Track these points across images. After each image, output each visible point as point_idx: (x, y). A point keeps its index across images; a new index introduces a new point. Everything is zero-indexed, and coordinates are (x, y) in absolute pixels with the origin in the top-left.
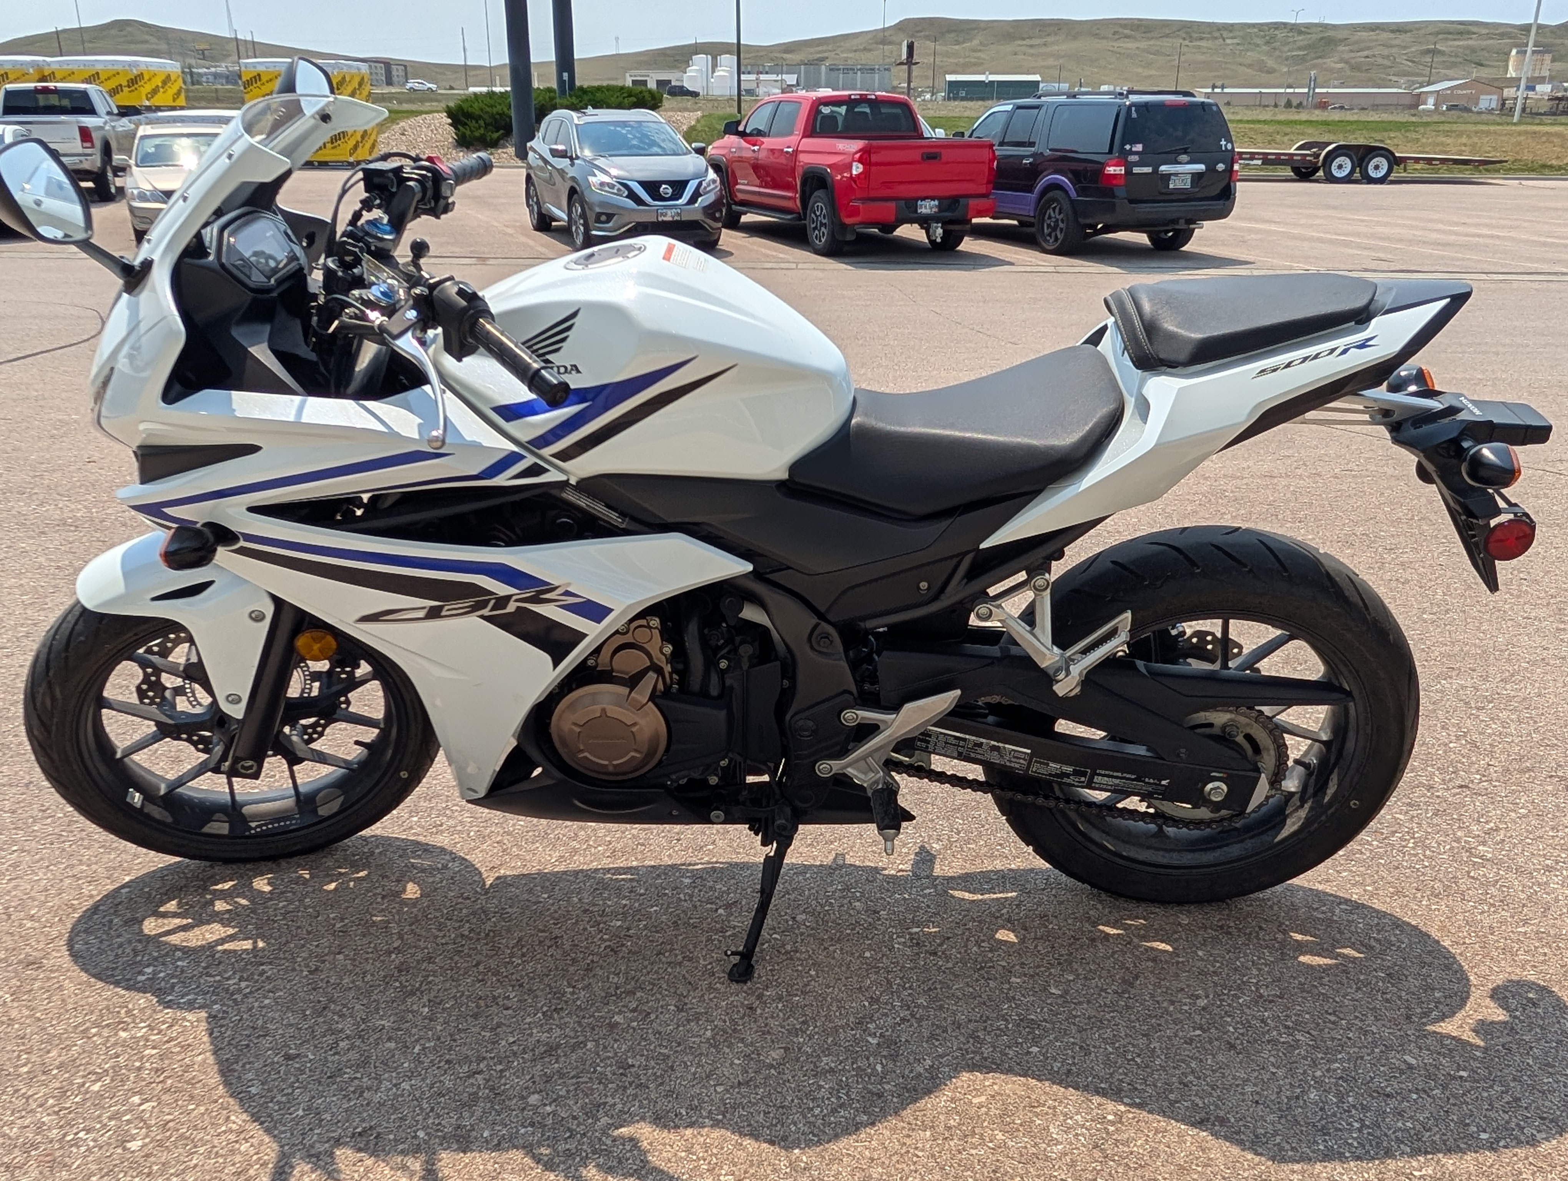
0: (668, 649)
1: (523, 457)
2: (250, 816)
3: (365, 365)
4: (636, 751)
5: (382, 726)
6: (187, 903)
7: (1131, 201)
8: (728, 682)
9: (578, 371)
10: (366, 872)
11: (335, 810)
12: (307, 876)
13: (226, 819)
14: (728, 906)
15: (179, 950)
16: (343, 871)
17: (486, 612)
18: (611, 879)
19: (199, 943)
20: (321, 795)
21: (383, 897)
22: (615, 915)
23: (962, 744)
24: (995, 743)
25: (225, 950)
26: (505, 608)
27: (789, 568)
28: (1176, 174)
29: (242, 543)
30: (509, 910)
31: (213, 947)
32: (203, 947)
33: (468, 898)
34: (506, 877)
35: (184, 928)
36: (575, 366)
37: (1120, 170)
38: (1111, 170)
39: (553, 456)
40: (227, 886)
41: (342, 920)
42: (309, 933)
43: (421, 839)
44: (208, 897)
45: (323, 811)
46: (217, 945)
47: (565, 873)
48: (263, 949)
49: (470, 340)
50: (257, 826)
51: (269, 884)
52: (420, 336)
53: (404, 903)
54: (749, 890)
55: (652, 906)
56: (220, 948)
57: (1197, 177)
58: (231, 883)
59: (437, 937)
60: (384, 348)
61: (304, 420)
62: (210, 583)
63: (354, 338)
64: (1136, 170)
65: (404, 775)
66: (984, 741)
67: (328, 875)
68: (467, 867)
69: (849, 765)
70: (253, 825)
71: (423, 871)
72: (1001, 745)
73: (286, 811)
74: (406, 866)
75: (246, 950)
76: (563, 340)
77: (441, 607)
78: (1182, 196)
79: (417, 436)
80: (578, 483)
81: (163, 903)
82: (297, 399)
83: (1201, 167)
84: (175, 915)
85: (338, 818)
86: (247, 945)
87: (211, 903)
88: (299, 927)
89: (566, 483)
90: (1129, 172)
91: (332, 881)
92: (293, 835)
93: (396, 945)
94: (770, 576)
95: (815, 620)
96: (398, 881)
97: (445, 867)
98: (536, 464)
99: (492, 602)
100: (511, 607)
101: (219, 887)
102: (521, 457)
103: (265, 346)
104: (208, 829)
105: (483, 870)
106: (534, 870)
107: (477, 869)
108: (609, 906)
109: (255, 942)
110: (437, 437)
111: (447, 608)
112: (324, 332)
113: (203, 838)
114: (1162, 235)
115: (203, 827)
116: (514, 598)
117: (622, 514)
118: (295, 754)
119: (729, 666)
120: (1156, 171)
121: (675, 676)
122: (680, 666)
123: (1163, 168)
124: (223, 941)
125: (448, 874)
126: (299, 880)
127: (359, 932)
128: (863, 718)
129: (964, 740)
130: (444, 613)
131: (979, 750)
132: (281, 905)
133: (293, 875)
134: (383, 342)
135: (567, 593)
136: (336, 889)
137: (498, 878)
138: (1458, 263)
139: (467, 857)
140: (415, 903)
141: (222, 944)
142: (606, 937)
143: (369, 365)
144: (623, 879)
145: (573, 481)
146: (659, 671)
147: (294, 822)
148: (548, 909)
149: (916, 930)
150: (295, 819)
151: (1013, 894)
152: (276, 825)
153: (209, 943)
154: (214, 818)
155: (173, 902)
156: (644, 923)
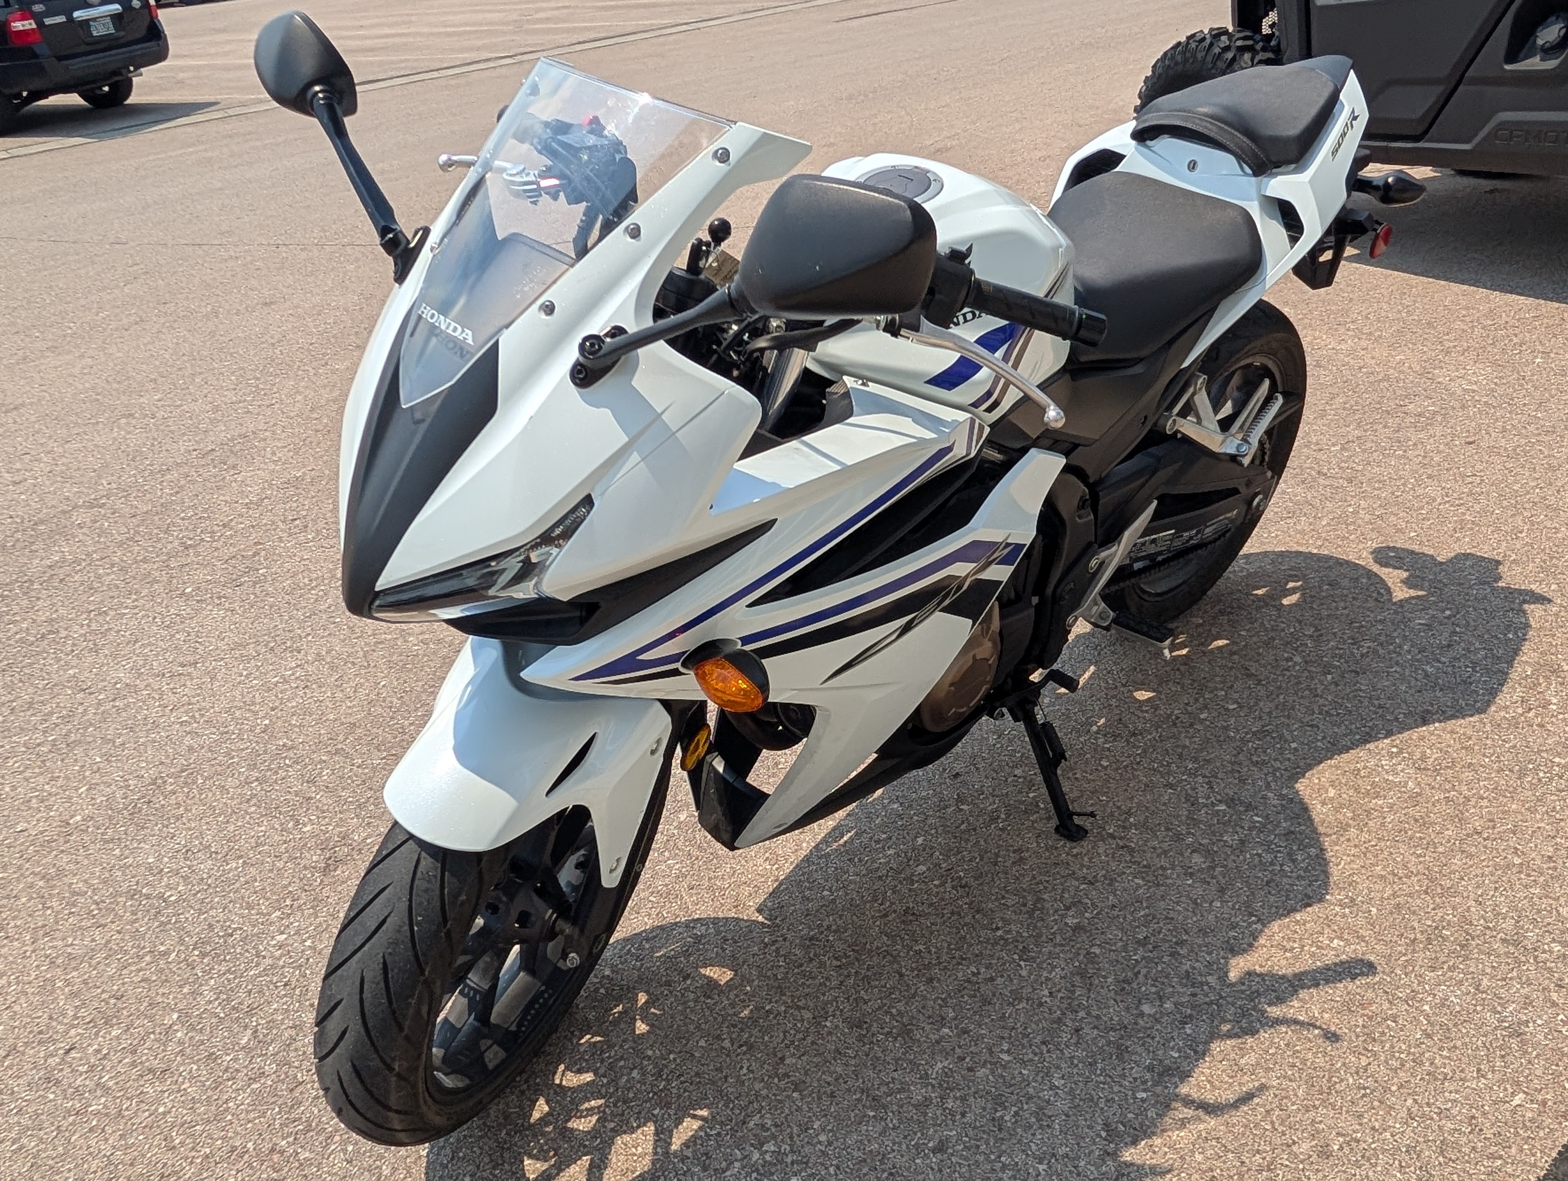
1: (974, 421)
6: (544, 1152)
7: (60, 58)
10: (642, 994)
24: (1155, 537)
26: (962, 589)
27: (1078, 446)
28: (94, 19)
30: (826, 923)
34: (763, 905)
35: (598, 1167)
37: (29, 25)
38: (18, 26)
39: (986, 409)
41: (718, 1039)
44: (549, 1129)
48: (715, 1116)
50: (518, 1027)
53: (733, 987)
57: (116, 18)
62: (593, 737)
64: (48, 21)
67: (615, 1023)
68: (715, 923)
70: (513, 1028)
71: (687, 954)
72: (1158, 536)
74: (663, 962)
75: (700, 1129)
77: (914, 618)
78: (107, 44)
81: (518, 1170)
82: (794, 445)
83: (116, 7)
86: (691, 1125)
87: (565, 1131)
88: (698, 1075)
90: (40, 25)
91: (631, 1023)
96: (689, 976)
97: (698, 936)
99: (954, 588)
100: (967, 584)
101: (537, 1114)
104: (489, 1063)
106: (772, 884)
109: (694, 1116)
111: (918, 616)
113: (494, 1076)
114: (98, 92)
116: (971, 573)
120: (70, 19)
123: (76, 14)
124: (662, 1142)
125: (713, 939)
127: (756, 1034)
128: (1101, 560)
130: (914, 624)
135: (1006, 546)
137: (760, 910)
138: (403, 65)
140: (741, 981)
142: (936, 882)
144: (851, 839)
147: (546, 995)
148: (852, 899)
149: (1095, 728)
150: (543, 992)
151: (1092, 668)
152: (533, 1012)
153: (655, 1153)
154: (483, 1048)
155: (527, 1162)
156: (937, 853)
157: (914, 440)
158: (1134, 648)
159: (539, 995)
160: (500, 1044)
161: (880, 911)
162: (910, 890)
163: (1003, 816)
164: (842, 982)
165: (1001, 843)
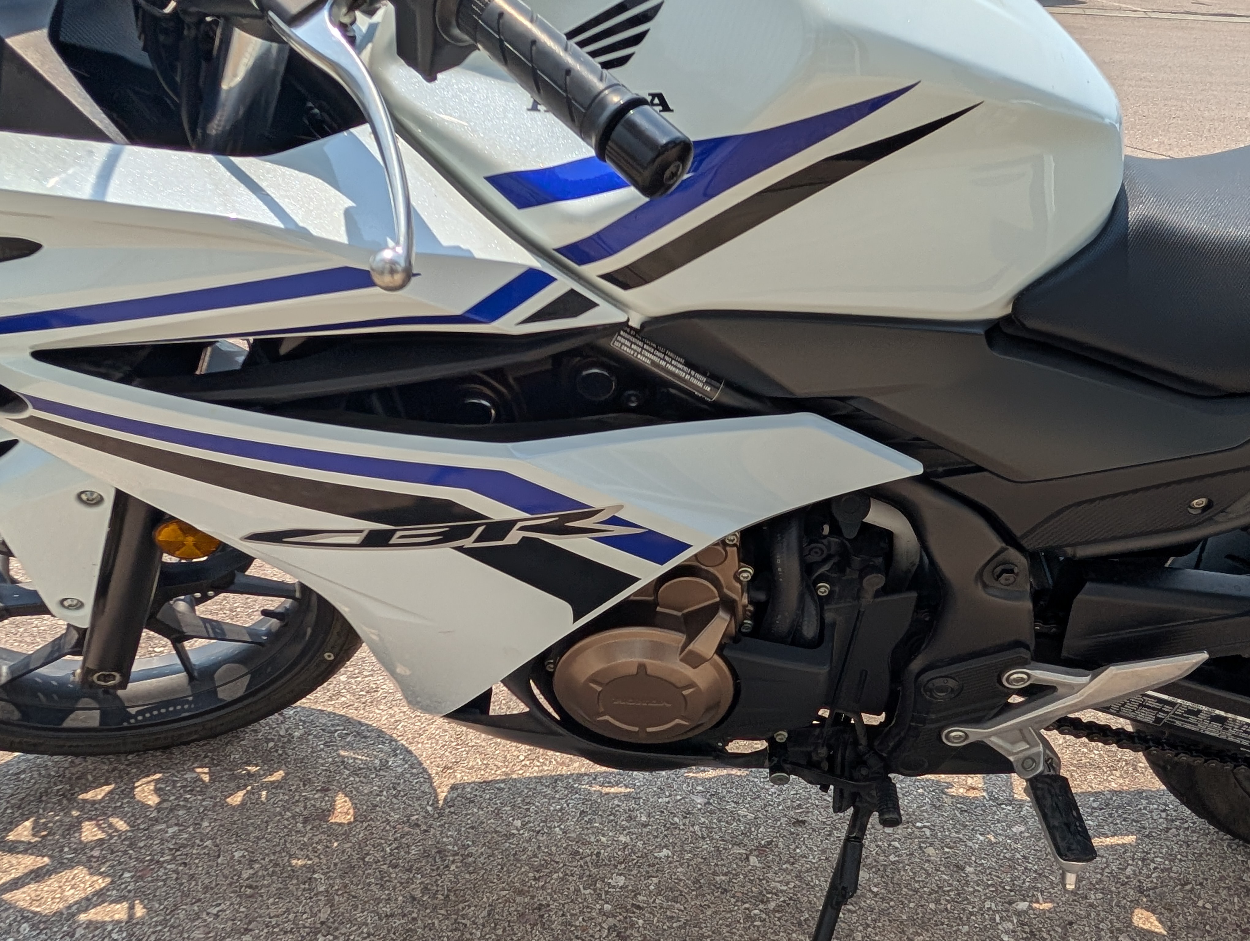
0: (748, 572)
1: (550, 280)
2: (129, 700)
3: (239, 79)
4: (683, 718)
5: (298, 595)
6: (45, 826)
8: (829, 616)
9: (666, 108)
10: (281, 773)
11: (240, 693)
12: (206, 778)
13: (94, 705)
14: (762, 850)
15: (26, 919)
16: (253, 769)
17: (468, 543)
18: (601, 795)
19: (55, 907)
20: (220, 671)
21: (306, 821)
22: (614, 864)
23: (1167, 708)
24: (1222, 713)
25: (90, 922)
26: (502, 539)
27: (979, 469)
29: (31, 412)
30: (473, 849)
31: (73, 915)
32: (59, 913)
33: (418, 825)
34: (464, 786)
35: (37, 875)
36: (660, 96)
39: (607, 277)
40: (99, 794)
41: (252, 862)
42: (206, 889)
43: (352, 713)
44: (75, 813)
45: (225, 694)
46: (79, 911)
47: (539, 780)
48: (142, 922)
49: (456, 32)
50: (139, 713)
51: (157, 791)
52: (346, 20)
53: (333, 832)
54: (783, 820)
55: (661, 847)
56: (83, 917)
58: (107, 788)
59: (378, 901)
60: (275, 45)
61: (112, 197)
62: (14, 443)
63: (215, 23)
65: (329, 656)
66: (1204, 708)
67: (234, 777)
68: (412, 767)
69: (995, 734)
70: (133, 711)
71: (356, 771)
72: (1230, 715)
73: (174, 690)
74: (334, 763)
75: (119, 922)
76: (637, 39)
77: (392, 532)
79: (342, 237)
80: (643, 325)
81: (13, 824)
82: (102, 149)
84: (28, 848)
85: (246, 702)
86: (119, 912)
87: (76, 826)
88: (192, 877)
89: (624, 326)
91: (239, 789)
92: (183, 724)
93: (323, 916)
94: (945, 481)
95: (999, 544)
96: (325, 790)
97: (384, 765)
98: (572, 291)
99: (480, 530)
100: (514, 537)
101: (89, 795)
102: (545, 280)
103: (42, 34)
104: (72, 721)
105: (433, 772)
106: (499, 775)
107: (425, 770)
108: (605, 847)
109: (132, 908)
110: (393, 263)
111: (399, 534)
112: (156, 11)
113: (65, 734)
115: (63, 720)
116: (519, 525)
117: (713, 378)
118: (183, 632)
119: (831, 592)
121: (751, 608)
122: (761, 596)
124: (87, 903)
125: (389, 777)
126: (196, 784)
127: (273, 889)
128: (1038, 679)
129: (1172, 704)
130: (393, 541)
131: (1192, 719)
132: (171, 830)
133: (189, 776)
134: (271, 35)
135: (615, 521)
136: (243, 804)
137: (453, 788)
139: (412, 748)
140: (346, 832)
141: (86, 910)
142: (607, 907)
143: (244, 79)
144: (616, 795)
145: (635, 323)
146: (729, 605)
147: (186, 706)
148: (525, 850)
149: (1023, 906)
150: (188, 702)
151: (1130, 839)
152: (163, 711)
153: (69, 907)
154: (80, 705)
155: (28, 824)
156: (655, 880)
157: (278, 223)
158: (1224, 858)
159: (181, 701)
160: (103, 715)
161: (523, 883)
162: (577, 890)
163: (772, 905)
164: (392, 915)
165: (725, 930)
